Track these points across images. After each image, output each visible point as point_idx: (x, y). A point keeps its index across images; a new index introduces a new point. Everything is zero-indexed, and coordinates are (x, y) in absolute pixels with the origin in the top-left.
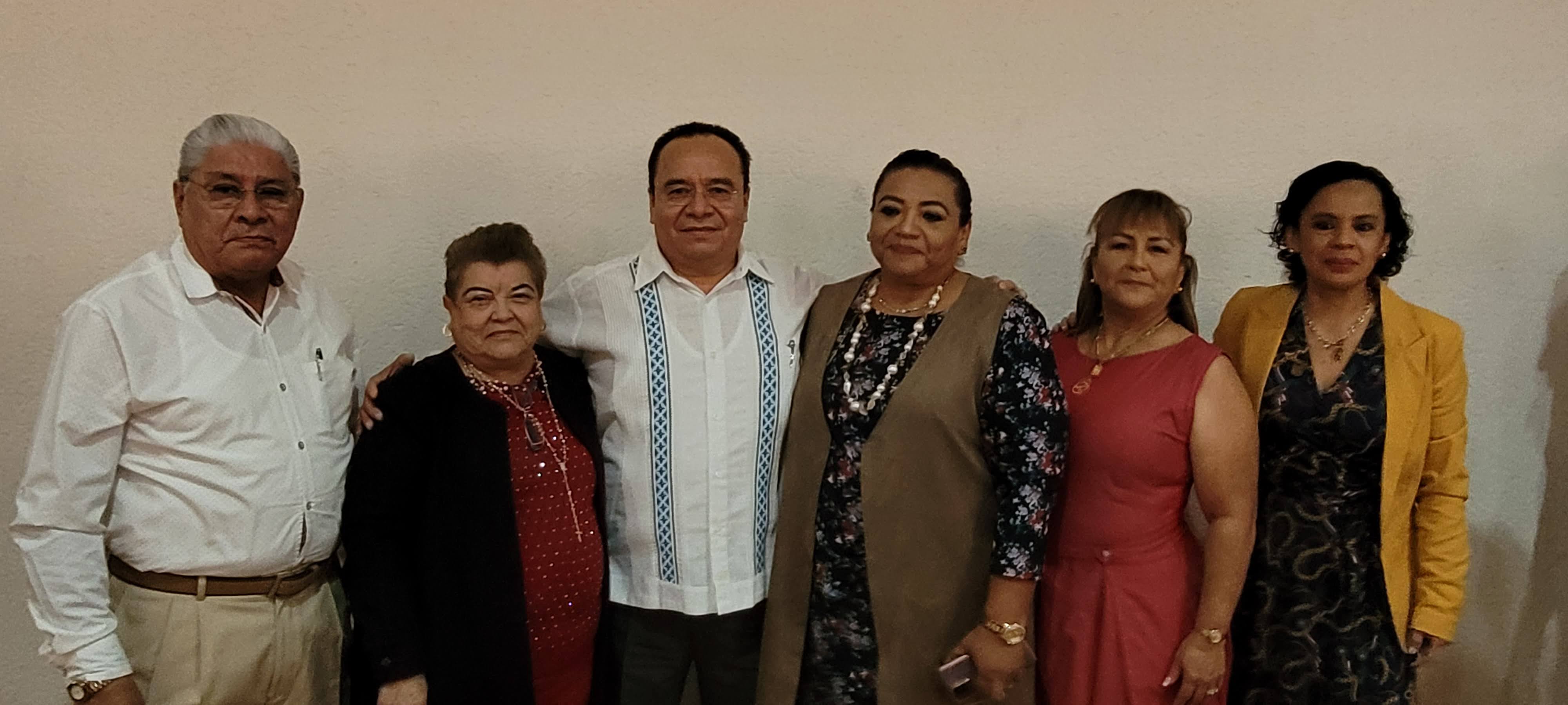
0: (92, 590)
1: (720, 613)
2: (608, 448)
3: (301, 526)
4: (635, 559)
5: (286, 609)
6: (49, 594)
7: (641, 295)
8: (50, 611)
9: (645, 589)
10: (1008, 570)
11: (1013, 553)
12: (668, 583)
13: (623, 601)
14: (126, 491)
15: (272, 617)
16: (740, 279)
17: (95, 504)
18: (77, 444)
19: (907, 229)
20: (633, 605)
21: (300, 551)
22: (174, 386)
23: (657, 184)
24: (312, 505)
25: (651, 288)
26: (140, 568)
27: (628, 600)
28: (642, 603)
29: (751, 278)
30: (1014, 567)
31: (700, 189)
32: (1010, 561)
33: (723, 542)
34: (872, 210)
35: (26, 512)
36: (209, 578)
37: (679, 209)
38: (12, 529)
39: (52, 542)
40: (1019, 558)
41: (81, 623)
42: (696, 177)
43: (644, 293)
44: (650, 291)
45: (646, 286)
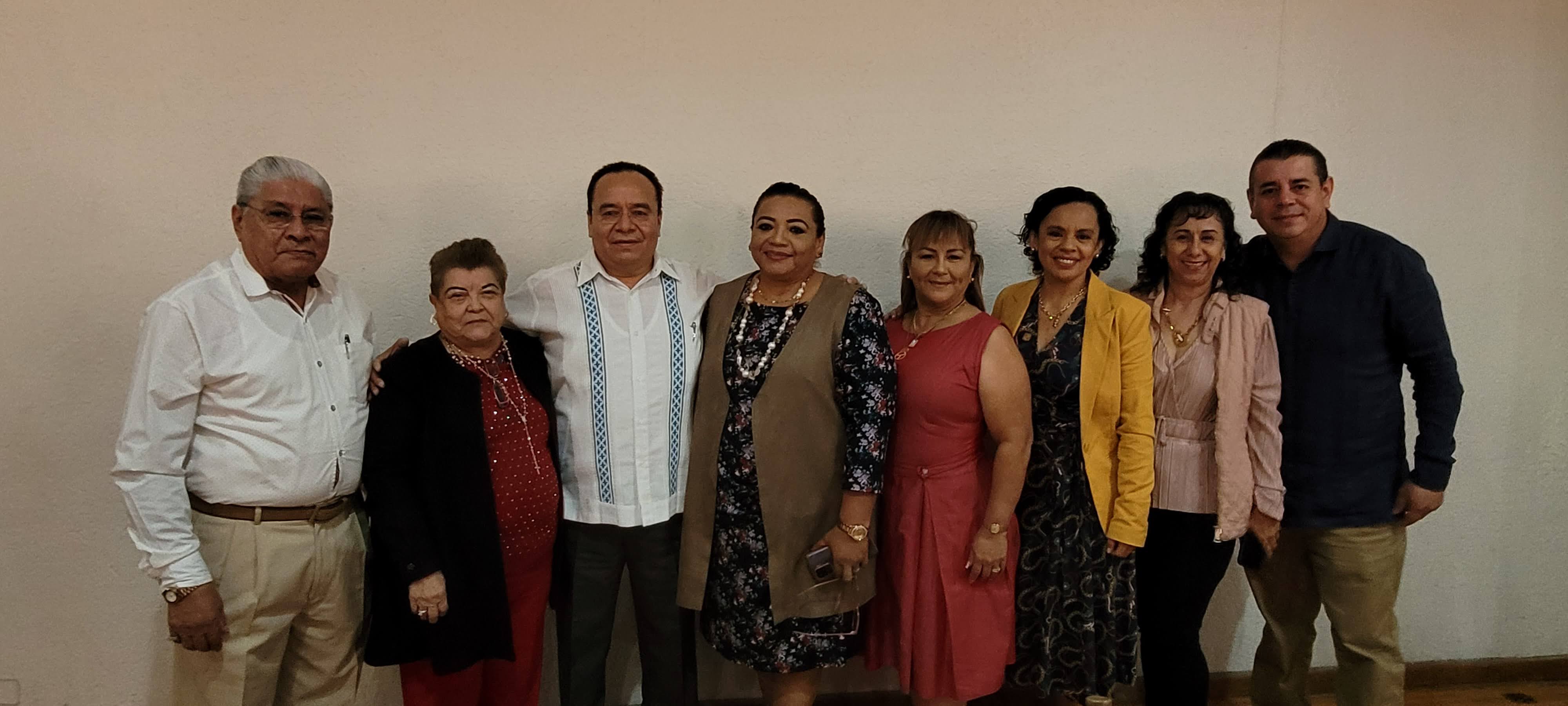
0: (180, 519)
1: (644, 525)
2: (561, 404)
3: (335, 468)
4: (582, 487)
5: (323, 531)
6: (146, 522)
7: (582, 290)
8: (147, 536)
9: (589, 509)
10: (854, 485)
11: (858, 473)
12: (606, 503)
13: (574, 519)
14: (201, 443)
15: (312, 537)
16: (655, 278)
17: (178, 453)
18: (162, 408)
19: (778, 240)
20: (581, 521)
21: (334, 487)
22: (239, 363)
23: (593, 207)
24: (343, 452)
25: (590, 285)
26: (210, 501)
27: (578, 517)
28: (587, 519)
29: (664, 277)
30: (859, 484)
31: (625, 211)
32: (856, 479)
33: (646, 472)
34: (752, 227)
35: (124, 461)
36: (263, 508)
37: (610, 226)
38: (114, 474)
39: (147, 484)
40: (862, 477)
41: (172, 544)
42: (622, 203)
43: (585, 288)
44: (589, 287)
45: (586, 283)
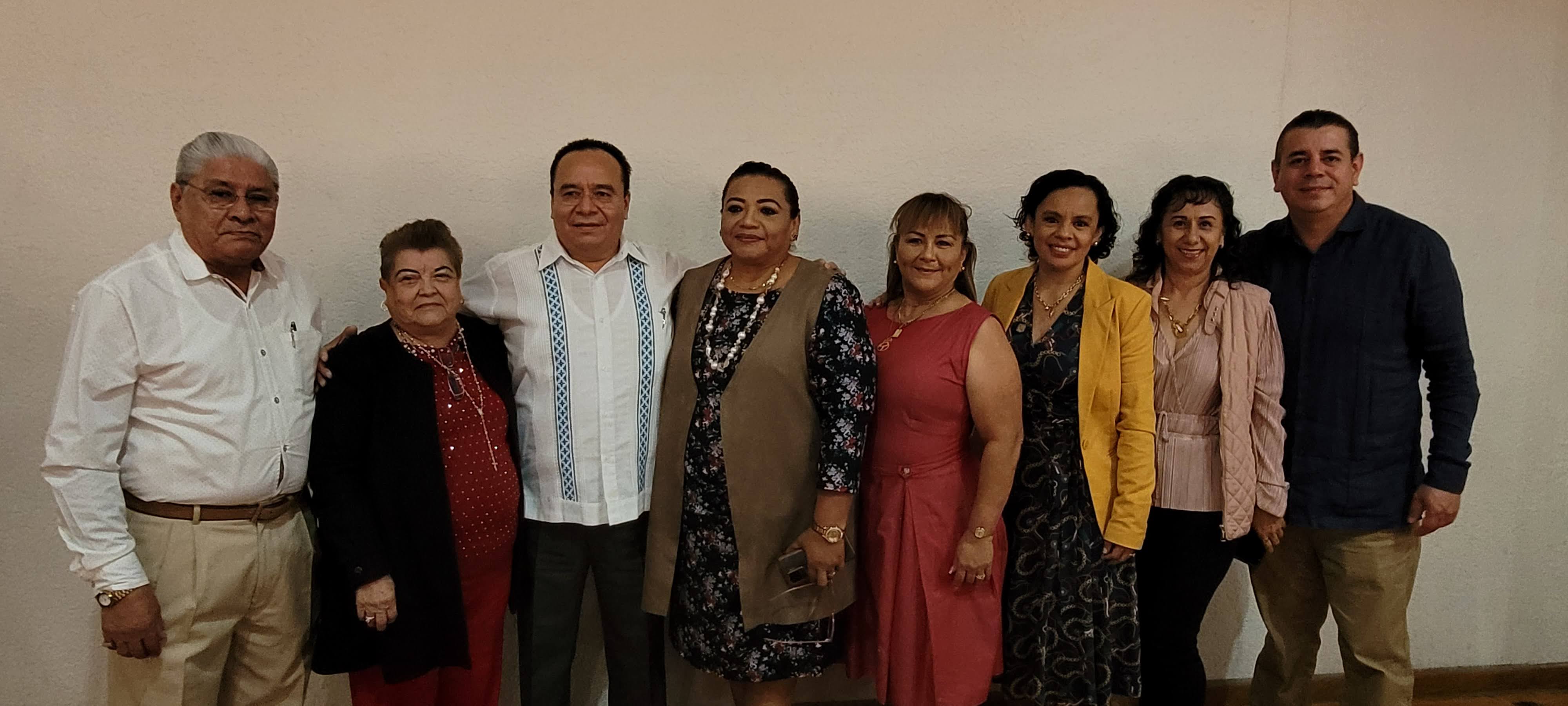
0: (114, 518)
1: (611, 524)
2: (520, 398)
3: (279, 464)
4: (543, 485)
5: (266, 531)
6: (78, 522)
7: (544, 274)
8: (79, 535)
9: (551, 507)
10: (828, 485)
11: (832, 472)
12: (569, 500)
13: (535, 518)
14: (137, 437)
15: (255, 537)
16: (622, 261)
17: (111, 448)
18: (95, 399)
19: (749, 222)
20: (542, 520)
21: (278, 485)
22: (177, 351)
23: (555, 187)
24: (288, 447)
25: (552, 269)
27: (539, 516)
28: (548, 518)
29: (631, 261)
30: (833, 483)
31: (587, 192)
32: (830, 478)
33: (612, 468)
34: (722, 208)
35: (53, 456)
36: (202, 507)
37: (572, 208)
38: (42, 469)
39: (79, 480)
40: (836, 475)
41: (106, 544)
42: (584, 183)
43: (546, 272)
44: (551, 271)
45: (548, 267)
